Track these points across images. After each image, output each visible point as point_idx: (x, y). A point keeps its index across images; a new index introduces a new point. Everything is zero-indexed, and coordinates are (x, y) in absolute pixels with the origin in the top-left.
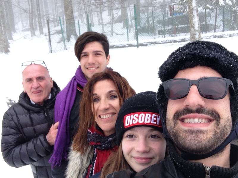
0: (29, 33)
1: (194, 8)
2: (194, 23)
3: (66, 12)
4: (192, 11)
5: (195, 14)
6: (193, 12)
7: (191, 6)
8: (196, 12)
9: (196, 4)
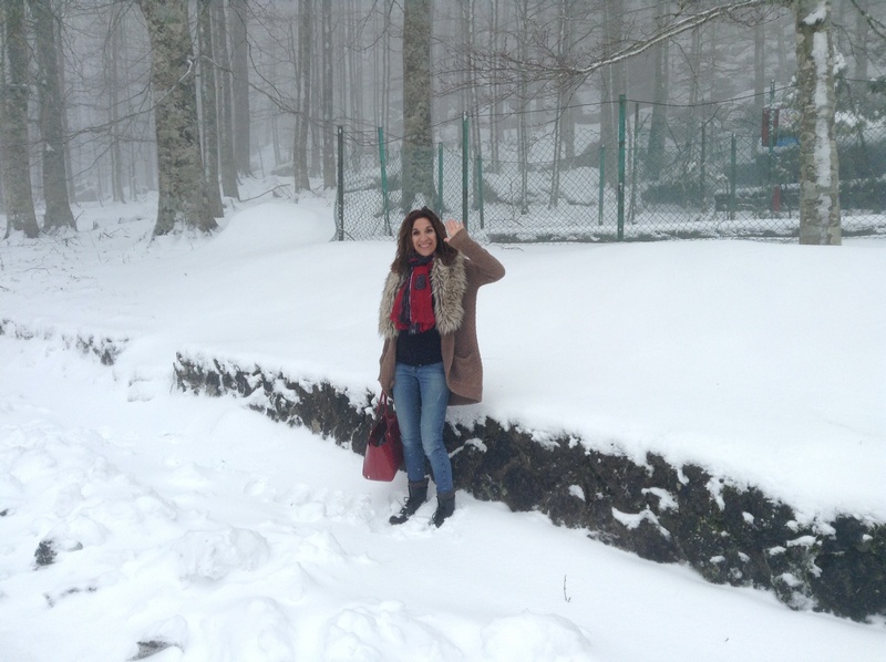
0: (290, 180)
1: (819, 111)
2: (816, 161)
3: (409, 116)
4: (812, 121)
5: (822, 132)
6: (813, 126)
7: (810, 103)
8: (825, 125)
9: (829, 98)
